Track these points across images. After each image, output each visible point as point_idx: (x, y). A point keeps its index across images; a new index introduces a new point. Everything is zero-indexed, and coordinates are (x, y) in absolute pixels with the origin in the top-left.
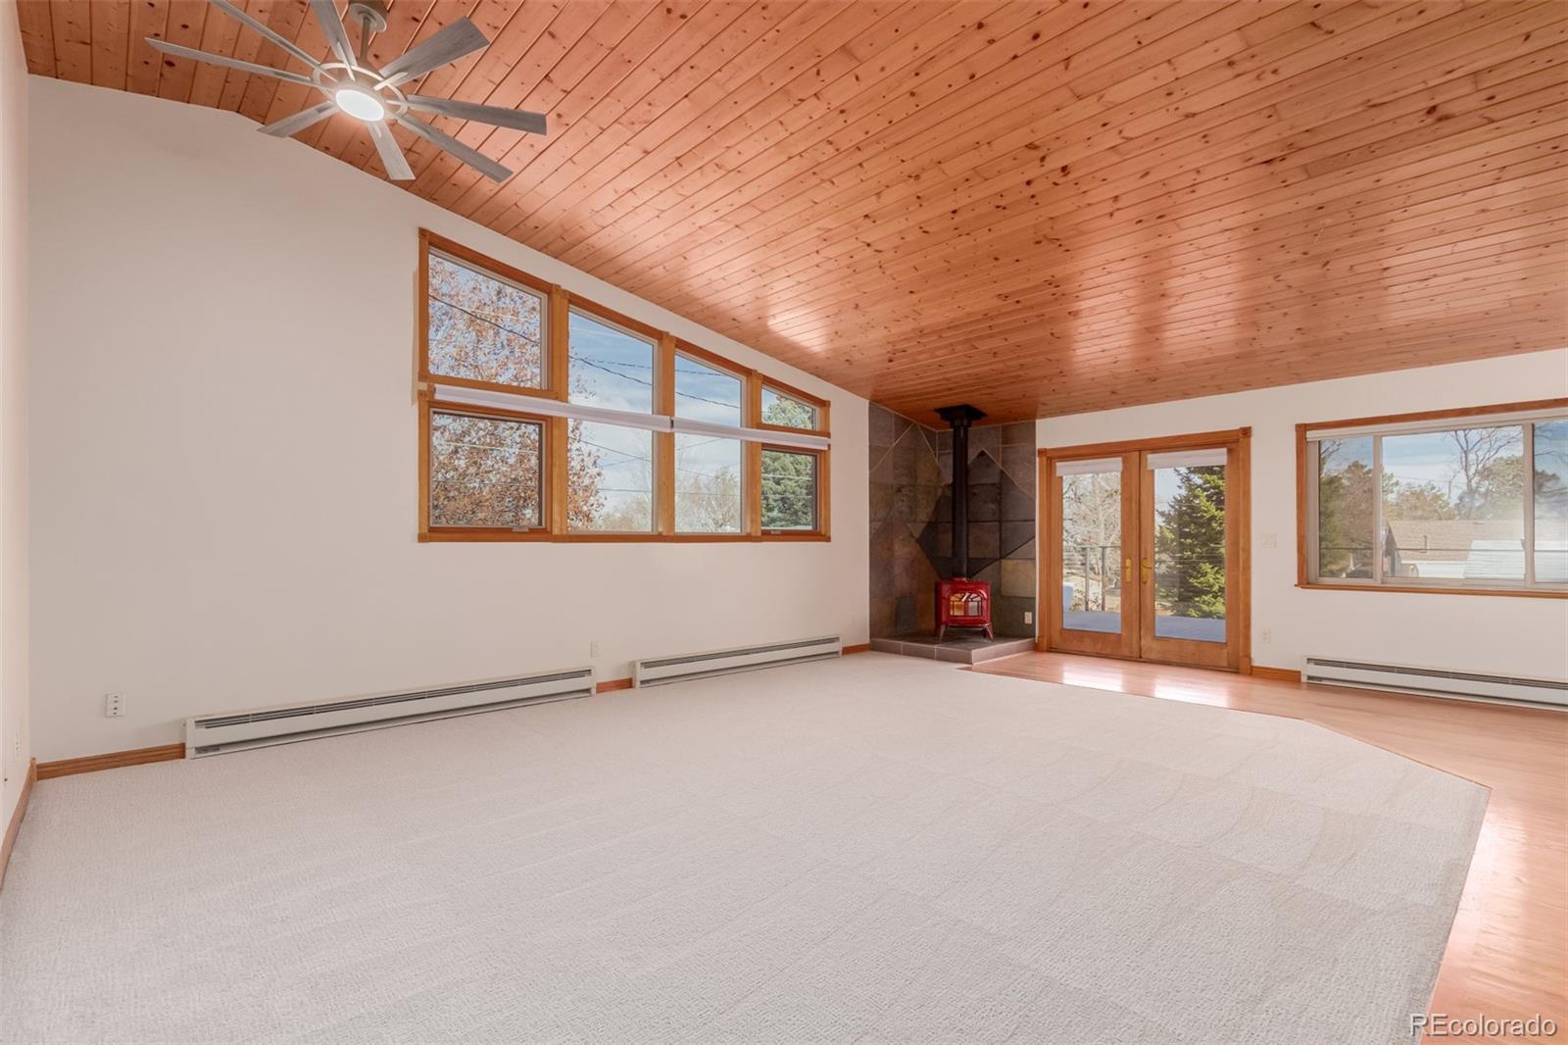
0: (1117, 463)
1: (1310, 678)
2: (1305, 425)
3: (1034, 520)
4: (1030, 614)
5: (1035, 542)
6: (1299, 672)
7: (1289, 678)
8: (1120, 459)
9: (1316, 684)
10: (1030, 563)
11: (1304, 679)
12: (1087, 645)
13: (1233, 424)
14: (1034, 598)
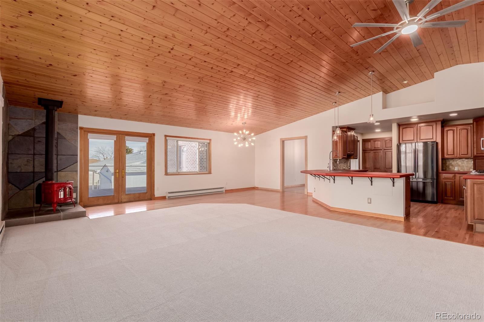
0: (114, 137)
1: (168, 197)
2: (167, 135)
3: (77, 155)
4: (75, 194)
5: (77, 164)
6: (165, 196)
7: (164, 198)
8: (116, 136)
9: (170, 198)
10: (75, 173)
11: (167, 198)
12: (101, 201)
13: (151, 132)
14: (77, 187)
